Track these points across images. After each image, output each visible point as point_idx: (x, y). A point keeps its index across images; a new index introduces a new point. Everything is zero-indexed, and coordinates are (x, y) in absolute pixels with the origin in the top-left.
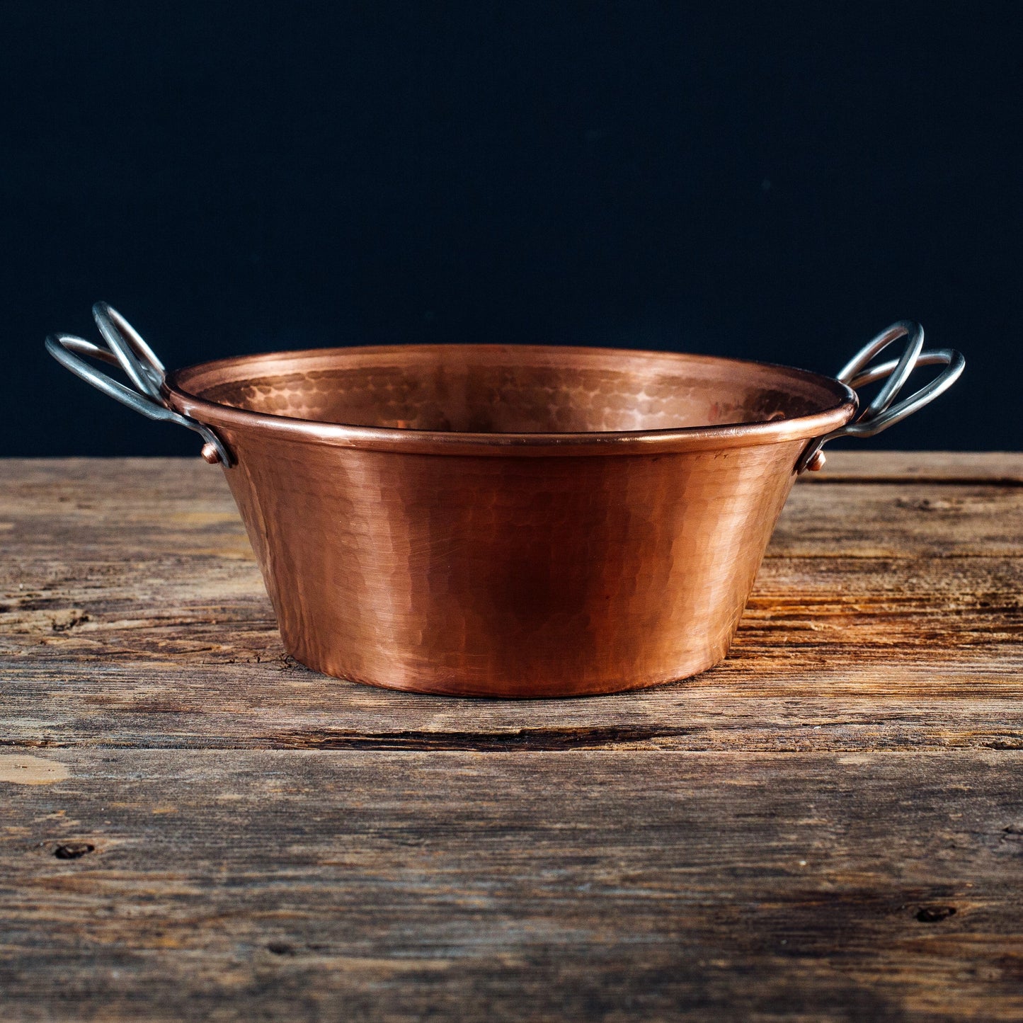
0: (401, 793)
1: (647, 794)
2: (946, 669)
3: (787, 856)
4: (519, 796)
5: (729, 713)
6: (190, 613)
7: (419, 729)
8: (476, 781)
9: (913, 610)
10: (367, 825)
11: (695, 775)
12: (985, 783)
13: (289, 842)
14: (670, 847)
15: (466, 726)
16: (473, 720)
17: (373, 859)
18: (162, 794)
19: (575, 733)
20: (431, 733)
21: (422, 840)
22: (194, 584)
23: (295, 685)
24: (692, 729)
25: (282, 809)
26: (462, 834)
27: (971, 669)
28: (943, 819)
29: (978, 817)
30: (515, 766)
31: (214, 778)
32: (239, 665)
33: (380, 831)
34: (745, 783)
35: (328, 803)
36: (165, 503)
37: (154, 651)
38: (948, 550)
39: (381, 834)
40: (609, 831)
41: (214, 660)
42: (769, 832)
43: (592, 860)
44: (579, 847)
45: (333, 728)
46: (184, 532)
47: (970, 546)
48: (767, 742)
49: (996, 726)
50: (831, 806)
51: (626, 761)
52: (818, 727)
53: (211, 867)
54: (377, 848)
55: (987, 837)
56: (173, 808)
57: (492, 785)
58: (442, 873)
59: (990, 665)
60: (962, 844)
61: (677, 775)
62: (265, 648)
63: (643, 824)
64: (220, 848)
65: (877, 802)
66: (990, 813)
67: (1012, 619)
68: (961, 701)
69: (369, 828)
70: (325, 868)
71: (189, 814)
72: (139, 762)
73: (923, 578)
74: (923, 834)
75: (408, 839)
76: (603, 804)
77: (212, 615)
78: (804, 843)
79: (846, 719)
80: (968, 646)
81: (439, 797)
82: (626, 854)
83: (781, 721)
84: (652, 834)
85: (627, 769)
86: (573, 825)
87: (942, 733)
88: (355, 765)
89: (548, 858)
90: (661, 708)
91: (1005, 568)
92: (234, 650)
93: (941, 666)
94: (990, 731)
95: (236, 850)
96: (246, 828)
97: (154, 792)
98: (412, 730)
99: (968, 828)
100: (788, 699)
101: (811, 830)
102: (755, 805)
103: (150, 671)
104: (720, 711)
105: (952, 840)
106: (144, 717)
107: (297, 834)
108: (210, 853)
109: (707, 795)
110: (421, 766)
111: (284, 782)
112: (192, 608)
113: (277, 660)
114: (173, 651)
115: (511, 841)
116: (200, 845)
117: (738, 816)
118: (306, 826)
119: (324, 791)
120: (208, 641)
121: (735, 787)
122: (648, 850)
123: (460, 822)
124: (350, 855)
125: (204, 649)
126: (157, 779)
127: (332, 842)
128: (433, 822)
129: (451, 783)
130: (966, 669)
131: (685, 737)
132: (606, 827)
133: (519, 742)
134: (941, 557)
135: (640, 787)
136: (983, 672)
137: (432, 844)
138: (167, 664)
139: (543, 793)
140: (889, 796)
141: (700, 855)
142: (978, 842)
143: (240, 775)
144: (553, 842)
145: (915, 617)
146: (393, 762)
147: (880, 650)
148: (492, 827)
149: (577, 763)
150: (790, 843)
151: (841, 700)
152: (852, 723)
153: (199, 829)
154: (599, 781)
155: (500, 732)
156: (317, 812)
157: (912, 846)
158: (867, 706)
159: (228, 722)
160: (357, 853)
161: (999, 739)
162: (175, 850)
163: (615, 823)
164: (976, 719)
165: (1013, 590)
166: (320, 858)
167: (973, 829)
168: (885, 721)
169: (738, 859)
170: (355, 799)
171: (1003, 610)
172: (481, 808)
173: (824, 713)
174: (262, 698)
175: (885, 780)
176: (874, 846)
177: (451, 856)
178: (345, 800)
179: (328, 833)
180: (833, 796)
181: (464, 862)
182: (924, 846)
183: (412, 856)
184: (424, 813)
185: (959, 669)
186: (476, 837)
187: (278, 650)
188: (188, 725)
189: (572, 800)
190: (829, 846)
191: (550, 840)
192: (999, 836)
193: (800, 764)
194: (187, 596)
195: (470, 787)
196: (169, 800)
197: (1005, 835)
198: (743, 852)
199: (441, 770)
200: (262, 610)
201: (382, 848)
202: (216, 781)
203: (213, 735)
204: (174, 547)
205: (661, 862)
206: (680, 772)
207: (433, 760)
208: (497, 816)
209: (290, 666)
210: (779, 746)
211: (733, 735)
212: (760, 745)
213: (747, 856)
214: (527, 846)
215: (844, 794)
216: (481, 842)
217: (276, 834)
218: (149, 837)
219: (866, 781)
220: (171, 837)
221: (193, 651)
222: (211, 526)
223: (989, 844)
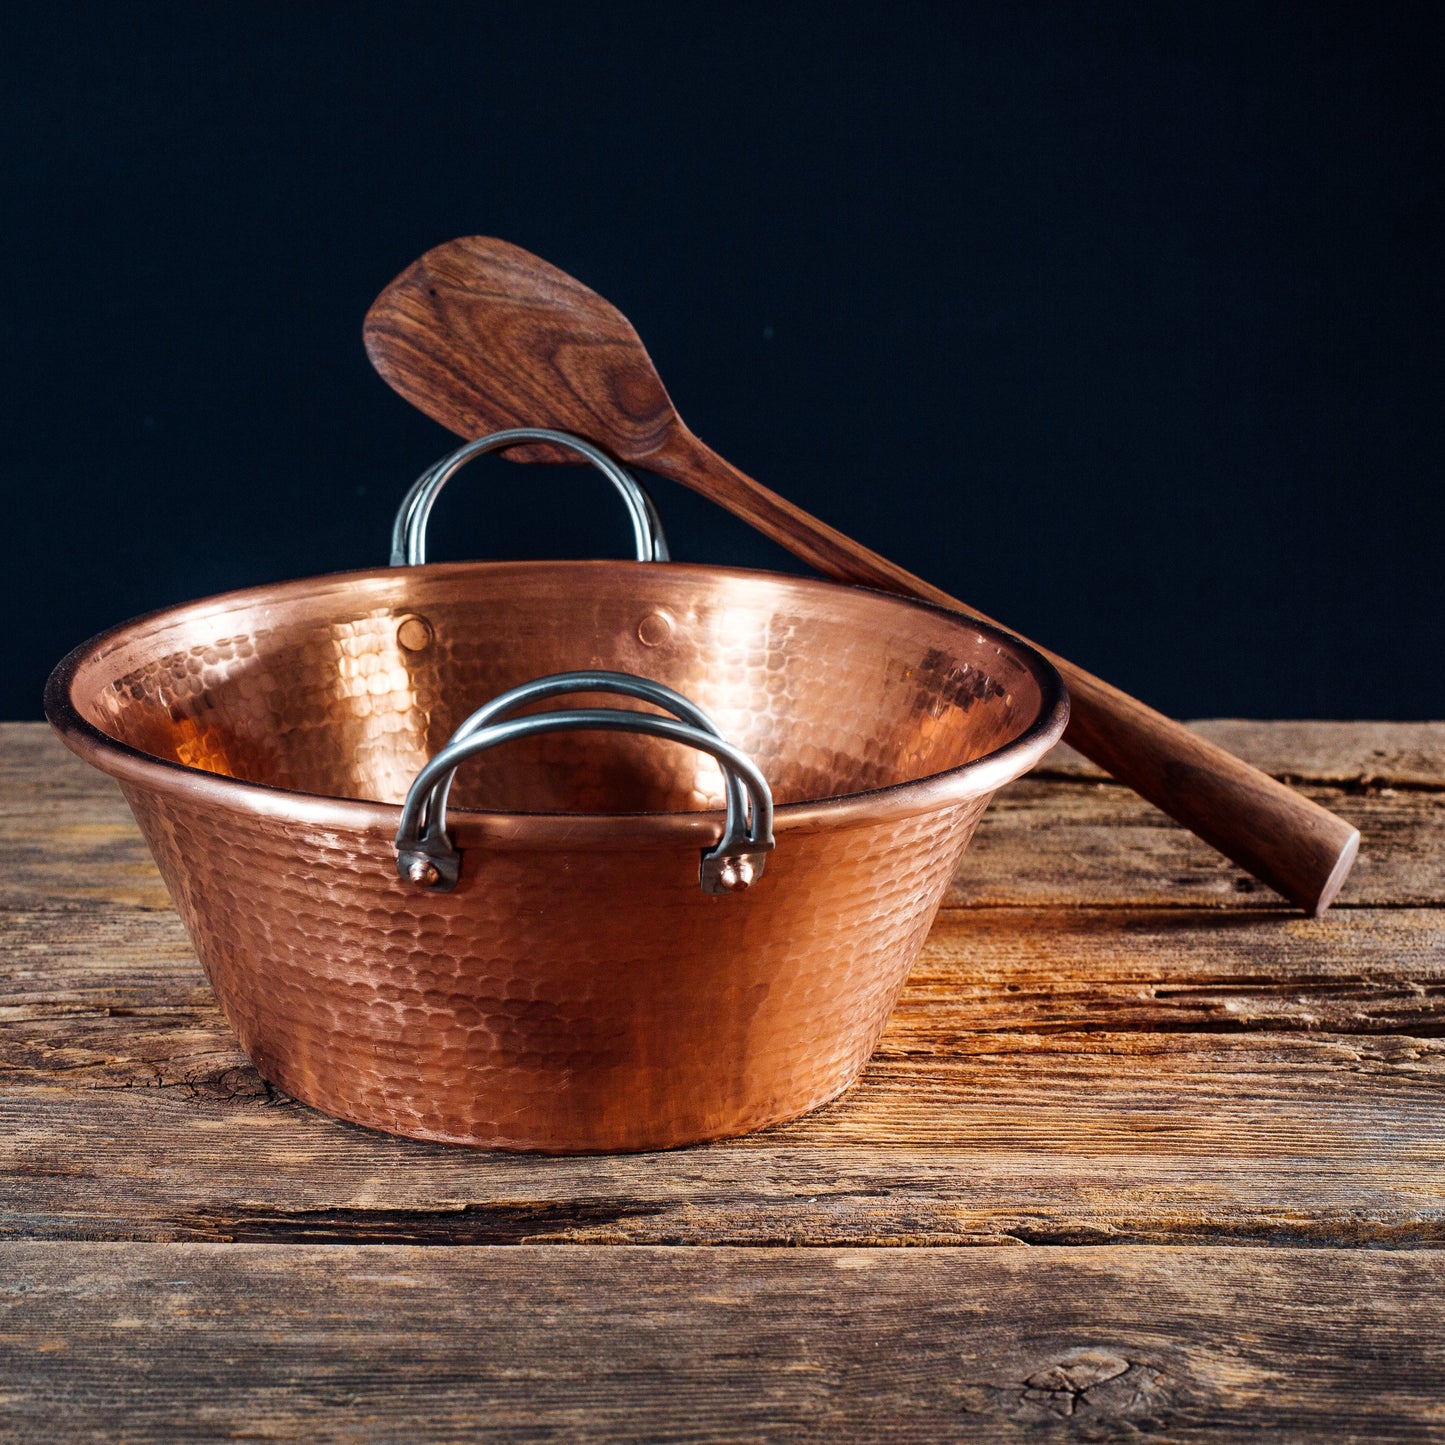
0: (327, 1316)
1: (611, 1319)
2: (965, 1098)
3: (772, 1425)
4: (463, 1322)
5: (710, 1176)
6: (80, 998)
7: (348, 1205)
8: (412, 1296)
9: (930, 997)
10: (287, 1370)
11: (669, 1287)
12: (1006, 1301)
13: (198, 1401)
14: (637, 1409)
15: (402, 1200)
16: (412, 1188)
17: (294, 1428)
18: (51, 1319)
19: (529, 1209)
20: (362, 1210)
21: (351, 1396)
22: (83, 953)
23: (206, 1125)
24: (666, 1204)
25: (188, 1345)
26: (398, 1387)
27: (995, 1099)
28: (954, 1361)
29: (995, 1359)
30: (459, 1271)
31: (110, 1291)
32: (138, 1092)
33: (303, 1382)
34: (724, 1301)
35: (241, 1335)
36: (48, 806)
37: (38, 1067)
38: (975, 894)
39: (306, 1386)
40: (568, 1382)
41: (109, 1082)
42: (750, 1383)
43: (547, 1431)
44: (531, 1410)
45: (248, 1202)
46: (72, 858)
47: (1000, 888)
48: (753, 1226)
49: (1022, 1199)
50: (825, 1339)
51: (588, 1263)
52: (813, 1200)
53: (109, 1442)
54: (299, 1410)
55: (1004, 1394)
56: (63, 1343)
57: (434, 1303)
59: (1017, 1091)
60: (974, 1406)
61: (646, 1287)
62: (167, 1060)
63: (607, 1371)
64: (118, 1410)
65: (879, 1333)
66: (1009, 1353)
67: (1046, 1013)
68: (983, 1155)
69: (290, 1377)
71: (83, 1354)
72: (24, 1264)
73: (944, 943)
74: (931, 1389)
75: (334, 1394)
76: (559, 1337)
77: (106, 1000)
78: (792, 1404)
79: (844, 1185)
80: (992, 1058)
81: (369, 1323)
82: (587, 1422)
83: (771, 1191)
84: (616, 1388)
85: (589, 1277)
86: (525, 1371)
87: (958, 1212)
88: (273, 1270)
89: (496, 1428)
90: (630, 1168)
92: (131, 1065)
93: (960, 1094)
94: (1013, 1210)
95: (137, 1414)
96: (147, 1376)
97: (38, 1313)
98: (339, 1206)
99: (983, 1381)
100: (780, 1151)
101: (801, 1381)
102: (737, 1339)
103: (33, 1102)
104: (698, 1173)
105: (963, 1398)
106: (27, 1185)
107: (207, 1386)
108: (106, 1419)
109: (682, 1322)
110: (350, 1271)
111: (191, 1298)
112: (82, 991)
113: (182, 1084)
114: (60, 1066)
115: (453, 1400)
116: (94, 1405)
117: (717, 1357)
118: (217, 1373)
119: (238, 1313)
120: (101, 1048)
121: (712, 1308)
122: (612, 1416)
123: (394, 1367)
124: (268, 1422)
125: (96, 1063)
126: (44, 1292)
127: (246, 1400)
128: (363, 1367)
129: (385, 1300)
130: (989, 1099)
131: (657, 1218)
132: (564, 1375)
133: (464, 1220)
134: (965, 907)
135: (603, 1308)
136: (1009, 1103)
137: (363, 1403)
138: (54, 1089)
139: (491, 1317)
140: (893, 1324)
141: (672, 1424)
142: (992, 1405)
143: (139, 1285)
144: (501, 1401)
145: (931, 1006)
146: (319, 1264)
147: (890, 1065)
148: (432, 1376)
149: (532, 1264)
150: (776, 1404)
151: (841, 1154)
152: (854, 1193)
153: (93, 1379)
154: (556, 1297)
155: (442, 1208)
156: (231, 1351)
158: (872, 1163)
159: (124, 1192)
160: (276, 1418)
161: (1024, 1222)
162: (66, 1413)
163: (575, 1369)
164: (998, 1186)
165: (1049, 965)
166: (233, 1428)
167: (989, 1380)
168: (891, 1190)
169: (715, 1430)
170: (273, 1327)
171: (1037, 997)
172: (419, 1342)
173: (821, 1176)
174: (165, 1151)
175: (888, 1295)
176: (873, 1409)
177: (385, 1425)
178: (261, 1330)
179: (242, 1385)
180: (827, 1324)
181: (398, 1434)
182: (930, 1408)
183: (340, 1424)
184: (353, 1351)
185: (981, 1098)
186: (413, 1391)
187: (183, 1064)
188: (78, 1198)
189: (525, 1329)
190: (820, 1407)
191: (498, 1398)
192: (1017, 1393)
193: (790, 1268)
194: (75, 972)
195: (407, 1307)
196: (58, 1329)
197: (1025, 1391)
198: (721, 1418)
199: (372, 1278)
200: (164, 993)
201: (305, 1411)
202: (112, 1296)
203: (108, 1215)
204: (59, 885)
205: (626, 1436)
206: (650, 1282)
207: (363, 1260)
208: (437, 1357)
209: (197, 1094)
210: (767, 1233)
211: (715, 1215)
212: (745, 1231)
213: (726, 1426)
214: (472, 1408)
215: (840, 1320)
216: (418, 1401)
217: (182, 1386)
218: (36, 1391)
219: (867, 1298)
220: (61, 1392)
221: (83, 1066)
222: (103, 847)
223: (1005, 1406)
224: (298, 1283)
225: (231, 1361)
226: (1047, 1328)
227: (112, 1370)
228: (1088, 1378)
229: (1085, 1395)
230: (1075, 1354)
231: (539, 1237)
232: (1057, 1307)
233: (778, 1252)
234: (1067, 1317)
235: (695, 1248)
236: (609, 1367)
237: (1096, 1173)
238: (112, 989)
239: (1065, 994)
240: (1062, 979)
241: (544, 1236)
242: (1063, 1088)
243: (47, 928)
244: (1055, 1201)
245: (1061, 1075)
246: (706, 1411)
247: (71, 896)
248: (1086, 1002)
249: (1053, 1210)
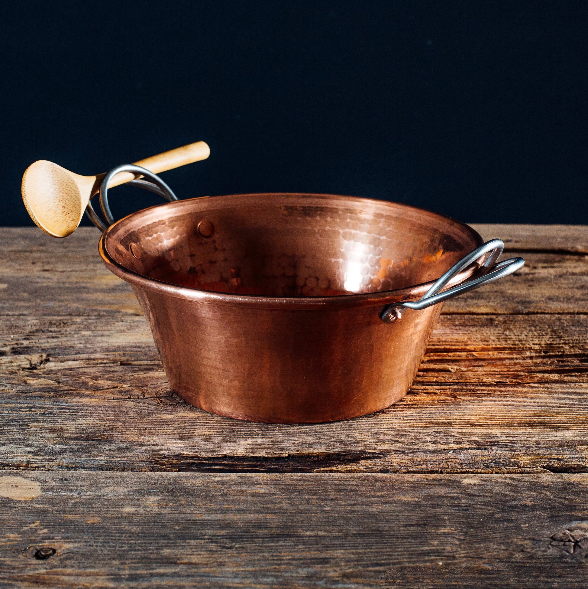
0: (222, 507)
1: (356, 508)
2: (523, 404)
3: (432, 558)
4: (287, 509)
5: (403, 440)
6: (106, 357)
7: (232, 454)
8: (263, 497)
9: (506, 356)
10: (203, 532)
11: (384, 493)
12: (541, 499)
13: (162, 546)
14: (368, 550)
15: (258, 452)
16: (262, 446)
17: (207, 559)
18: (93, 508)
19: (318, 456)
20: (239, 457)
21: (234, 544)
22: (108, 336)
23: (165, 417)
24: (382, 454)
25: (157, 520)
26: (256, 540)
27: (537, 404)
28: (518, 528)
29: (537, 527)
30: (285, 485)
31: (120, 495)
32: (133, 401)
33: (211, 537)
34: (409, 499)
35: (182, 515)
36: (91, 266)
37: (86, 389)
38: (527, 308)
39: (213, 539)
40: (336, 538)
41: (120, 396)
42: (422, 538)
43: (326, 560)
44: (319, 550)
45: (185, 453)
46: (102, 291)
47: (539, 305)
48: (423, 464)
49: (549, 451)
50: (457, 517)
51: (345, 481)
52: (451, 452)
53: (120, 566)
54: (210, 551)
55: (541, 543)
56: (98, 519)
57: (273, 500)
58: (245, 571)
59: (547, 400)
60: (527, 549)
61: (373, 493)
62: (147, 386)
63: (355, 532)
64: (124, 551)
65: (482, 515)
66: (543, 524)
67: (561, 363)
68: (531, 431)
69: (205, 535)
70: (181, 566)
71: (108, 524)
72: (80, 482)
73: (512, 331)
74: (507, 541)
75: (226, 543)
76: (332, 516)
77: (118, 358)
78: (442, 548)
79: (466, 445)
80: (536, 385)
81: (243, 510)
82: (345, 556)
83: (431, 447)
84: (359, 540)
85: (346, 488)
86: (316, 532)
87: (519, 458)
88: (197, 485)
89: (302, 559)
90: (365, 437)
91: (558, 323)
92: (130, 388)
93: (520, 402)
94: (547, 456)
95: (133, 552)
96: (138, 535)
97: (87, 504)
98: (228, 455)
99: (531, 537)
100: (435, 429)
101: (446, 537)
102: (415, 517)
103: (84, 406)
104: (397, 439)
105: (522, 545)
106: (81, 444)
107: (166, 539)
108: (119, 555)
109: (389, 509)
110: (233, 485)
111: (159, 498)
112: (107, 353)
113: (154, 397)
114: (97, 389)
115: (282, 546)
116: (113, 549)
117: (406, 526)
118: (171, 533)
119: (180, 505)
120: (116, 380)
121: (404, 503)
122: (357, 553)
123: (254, 530)
124: (195, 556)
125: (114, 388)
126: (89, 495)
127: (184, 546)
128: (239, 531)
129: (250, 499)
130: (534, 404)
131: (378, 460)
132: (334, 534)
133: (287, 461)
134: (522, 314)
135: (353, 502)
136: (543, 406)
137: (239, 547)
138: (94, 400)
139: (300, 507)
140: (489, 510)
141: (385, 557)
142: (536, 548)
143: (134, 492)
144: (304, 546)
145: (507, 361)
146: (218, 482)
147: (487, 388)
148: (272, 534)
149: (319, 482)
150: (434, 548)
151: (464, 430)
152: (471, 449)
153: (112, 536)
154: (330, 497)
155: (277, 456)
156: (177, 523)
157: (500, 549)
158: (479, 435)
159: (127, 448)
160: (199, 555)
161: (550, 462)
162: (100, 552)
163: (339, 531)
164: (538, 445)
165: (562, 341)
166: (178, 559)
167: (534, 537)
168: (488, 447)
169: (405, 560)
170: (197, 512)
171: (557, 356)
172: (266, 519)
173: (455, 440)
174: (146, 429)
175: (486, 496)
176: (479, 550)
177: (250, 558)
178: (192, 513)
179: (183, 539)
180: (458, 510)
181: (256, 562)
182: (507, 550)
183: (229, 557)
184: (235, 523)
185: (530, 404)
186: (263, 542)
187: (155, 388)
188: (105, 451)
189: (316, 513)
190: (455, 549)
191: (303, 545)
192: (548, 543)
193: (441, 484)
194: (104, 345)
195: (260, 502)
196: (96, 512)
197: (551, 542)
198: (408, 555)
199: (244, 489)
200: (146, 354)
201: (212, 551)
202: (121, 497)
203: (119, 459)
204: (96, 303)
205: (363, 563)
206: (375, 491)
207: (240, 480)
208: (275, 526)
209: (161, 402)
210: (430, 467)
211: (405, 459)
212: (419, 466)
213: (410, 558)
214: (291, 550)
215: (464, 508)
216: (266, 547)
217: (154, 539)
218: (85, 542)
219: (476, 498)
220: (98, 542)
221: (107, 389)
222: (117, 286)
223: (542, 549)
224: (209, 491)
225: (177, 528)
226: (562, 512)
227: (121, 532)
228: (581, 535)
229: (579, 544)
230: (574, 524)
231: (322, 469)
232: (566, 502)
233: (435, 476)
234: (571, 507)
235: (396, 474)
236: (355, 530)
237: (584, 439)
238: (121, 353)
239: (570, 355)
240: (568, 348)
241: (324, 469)
242: (569, 399)
243: (91, 324)
244: (565, 452)
245: (568, 393)
246: (401, 551)
247: (102, 309)
248: (579, 359)
249: (564, 457)
